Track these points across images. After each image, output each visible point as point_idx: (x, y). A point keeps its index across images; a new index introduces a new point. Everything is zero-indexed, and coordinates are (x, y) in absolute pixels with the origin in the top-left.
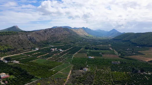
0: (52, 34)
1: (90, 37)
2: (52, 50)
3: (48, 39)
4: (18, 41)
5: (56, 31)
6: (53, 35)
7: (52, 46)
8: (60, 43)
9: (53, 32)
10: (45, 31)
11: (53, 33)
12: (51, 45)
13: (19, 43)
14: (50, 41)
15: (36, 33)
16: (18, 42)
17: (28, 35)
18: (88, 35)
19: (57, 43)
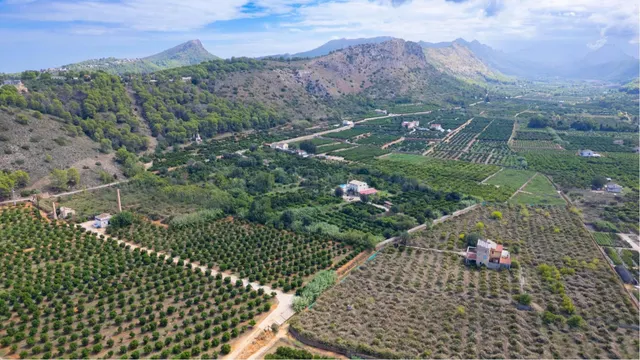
0: (375, 66)
1: (505, 83)
2: (407, 126)
3: (365, 87)
4: (282, 93)
5: (386, 55)
6: (379, 71)
7: (390, 115)
8: (410, 102)
9: (375, 60)
10: (348, 57)
11: (375, 64)
12: (385, 112)
13: (285, 98)
14: (374, 96)
15: (321, 63)
16: (282, 96)
17: (301, 73)
18: (491, 75)
19: (400, 102)
